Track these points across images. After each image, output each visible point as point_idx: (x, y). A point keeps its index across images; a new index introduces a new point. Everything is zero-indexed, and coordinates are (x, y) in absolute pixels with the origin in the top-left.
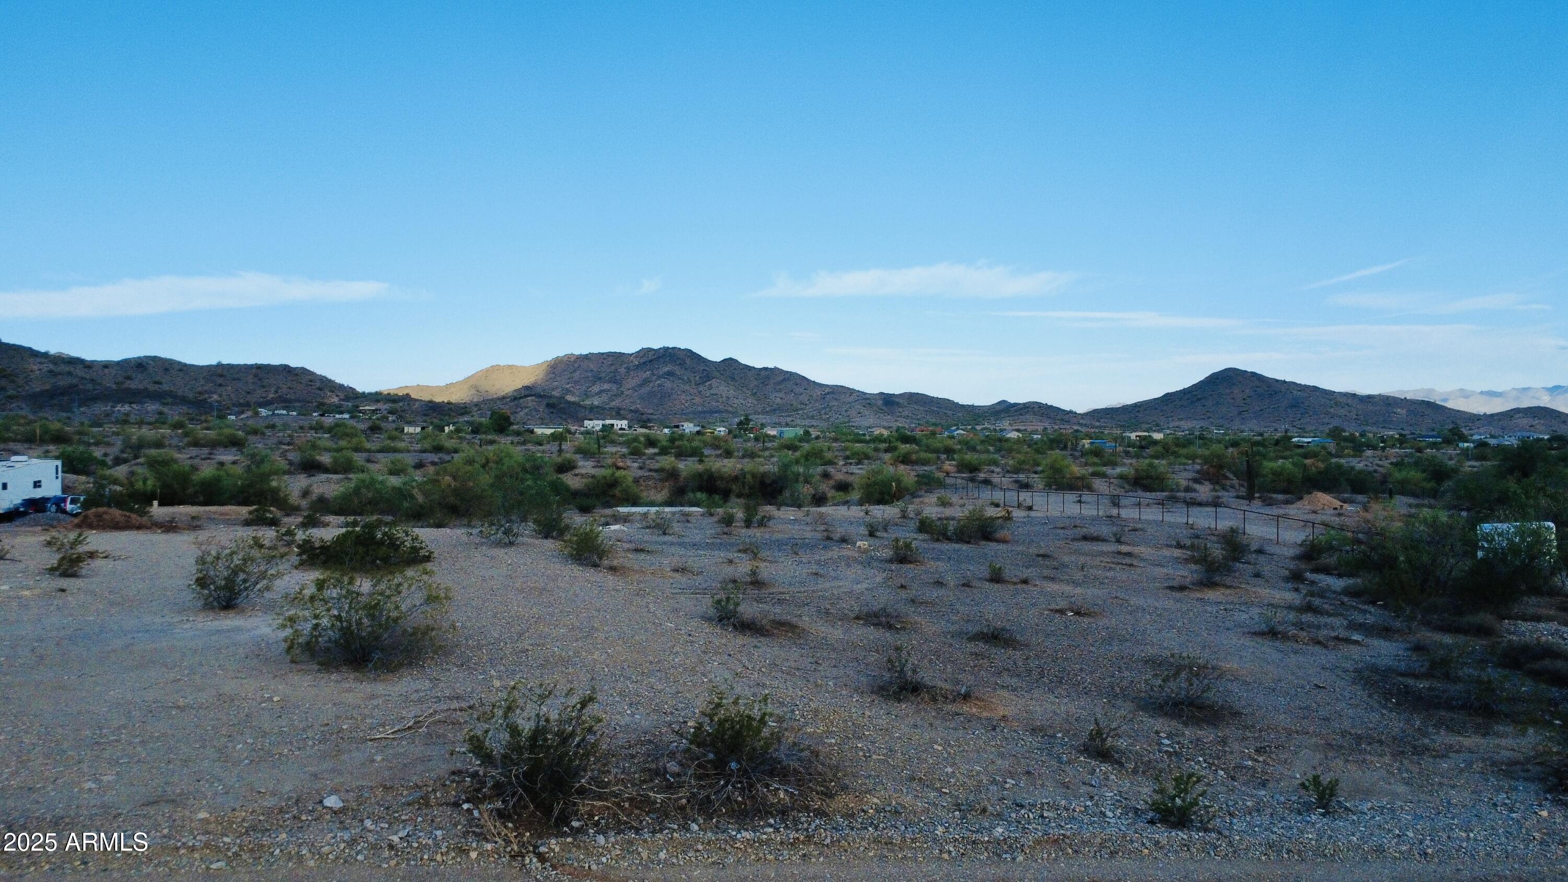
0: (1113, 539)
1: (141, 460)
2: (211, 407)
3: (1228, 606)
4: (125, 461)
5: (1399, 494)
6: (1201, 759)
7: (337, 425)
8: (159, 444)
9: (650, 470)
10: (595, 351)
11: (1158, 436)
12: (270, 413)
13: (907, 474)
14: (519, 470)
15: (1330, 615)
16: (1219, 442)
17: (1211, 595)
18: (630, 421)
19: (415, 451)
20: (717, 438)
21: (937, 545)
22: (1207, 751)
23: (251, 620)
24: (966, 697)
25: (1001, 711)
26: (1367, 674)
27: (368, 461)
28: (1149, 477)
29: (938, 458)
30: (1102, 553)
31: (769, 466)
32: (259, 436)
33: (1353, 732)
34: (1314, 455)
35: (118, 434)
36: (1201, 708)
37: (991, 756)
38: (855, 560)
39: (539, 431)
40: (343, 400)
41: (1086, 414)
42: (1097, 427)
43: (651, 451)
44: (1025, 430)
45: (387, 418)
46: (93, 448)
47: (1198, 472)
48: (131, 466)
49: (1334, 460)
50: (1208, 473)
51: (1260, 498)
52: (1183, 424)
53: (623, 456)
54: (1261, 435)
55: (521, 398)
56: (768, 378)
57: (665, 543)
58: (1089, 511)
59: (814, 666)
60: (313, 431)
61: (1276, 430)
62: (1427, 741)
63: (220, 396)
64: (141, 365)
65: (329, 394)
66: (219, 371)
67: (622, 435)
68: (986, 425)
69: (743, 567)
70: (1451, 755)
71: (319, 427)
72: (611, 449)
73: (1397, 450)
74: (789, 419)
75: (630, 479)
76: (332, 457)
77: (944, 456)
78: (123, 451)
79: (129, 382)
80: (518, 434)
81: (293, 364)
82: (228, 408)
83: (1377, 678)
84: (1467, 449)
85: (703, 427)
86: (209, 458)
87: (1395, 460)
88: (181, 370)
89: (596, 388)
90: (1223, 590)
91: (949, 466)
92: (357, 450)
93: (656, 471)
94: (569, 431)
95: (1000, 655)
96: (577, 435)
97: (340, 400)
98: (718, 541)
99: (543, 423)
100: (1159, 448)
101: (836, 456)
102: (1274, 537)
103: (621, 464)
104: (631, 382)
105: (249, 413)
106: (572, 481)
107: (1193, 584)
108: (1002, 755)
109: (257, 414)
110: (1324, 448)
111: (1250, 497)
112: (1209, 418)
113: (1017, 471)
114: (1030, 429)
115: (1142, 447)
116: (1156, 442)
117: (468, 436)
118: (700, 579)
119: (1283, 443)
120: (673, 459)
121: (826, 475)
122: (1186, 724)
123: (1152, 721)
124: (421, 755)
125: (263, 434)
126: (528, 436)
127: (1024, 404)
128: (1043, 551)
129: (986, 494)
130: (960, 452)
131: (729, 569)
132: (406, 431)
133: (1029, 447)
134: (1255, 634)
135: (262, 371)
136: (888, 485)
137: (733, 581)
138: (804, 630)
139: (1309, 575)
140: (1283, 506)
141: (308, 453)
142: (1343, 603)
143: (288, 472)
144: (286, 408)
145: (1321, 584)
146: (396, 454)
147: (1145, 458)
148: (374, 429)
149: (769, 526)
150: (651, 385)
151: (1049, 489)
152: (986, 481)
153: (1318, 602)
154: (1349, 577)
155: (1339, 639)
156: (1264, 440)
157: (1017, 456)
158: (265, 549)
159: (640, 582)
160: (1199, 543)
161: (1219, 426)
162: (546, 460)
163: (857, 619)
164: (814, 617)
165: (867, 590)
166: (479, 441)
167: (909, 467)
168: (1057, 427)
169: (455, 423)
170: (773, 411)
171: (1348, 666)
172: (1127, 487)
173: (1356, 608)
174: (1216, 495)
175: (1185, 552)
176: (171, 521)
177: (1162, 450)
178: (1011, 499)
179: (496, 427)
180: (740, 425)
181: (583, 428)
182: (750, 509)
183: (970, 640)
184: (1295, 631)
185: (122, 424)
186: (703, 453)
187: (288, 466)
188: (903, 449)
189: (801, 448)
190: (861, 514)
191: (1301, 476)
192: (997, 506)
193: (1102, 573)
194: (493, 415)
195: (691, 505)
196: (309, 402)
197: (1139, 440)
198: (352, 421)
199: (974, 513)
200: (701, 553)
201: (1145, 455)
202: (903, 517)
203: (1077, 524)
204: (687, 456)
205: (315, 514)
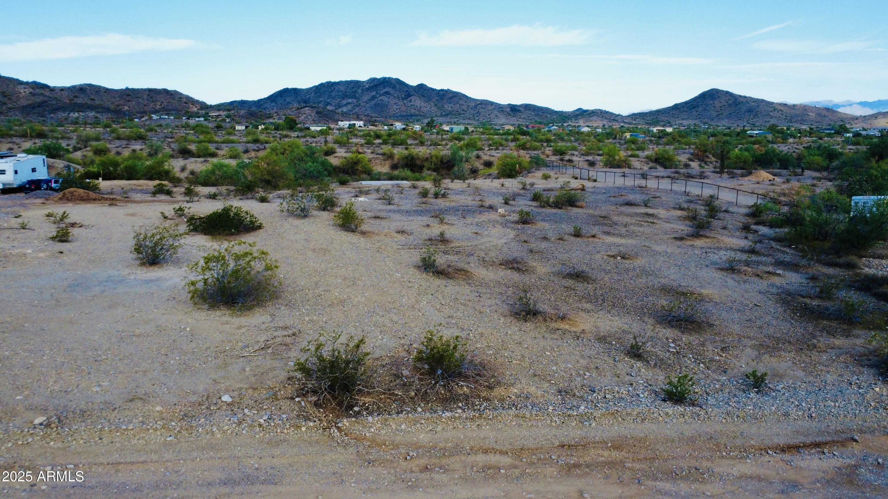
0: (643, 204)
1: (89, 149)
2: (124, 114)
3: (708, 250)
4: (80, 149)
5: (807, 169)
6: (691, 356)
7: (197, 126)
8: (97, 139)
9: (378, 154)
10: (344, 79)
11: (669, 130)
12: (159, 117)
13: (525, 156)
14: (303, 155)
15: (765, 255)
16: (705, 133)
17: (699, 243)
18: (365, 121)
19: (243, 142)
20: (415, 133)
21: (544, 210)
22: (694, 351)
23: (166, 272)
24: (563, 318)
25: (582, 327)
26: (783, 296)
27: (217, 149)
28: (663, 157)
29: (542, 145)
30: (637, 214)
31: (445, 152)
32: (154, 132)
33: (775, 335)
34: (759, 143)
35: (74, 132)
36: (692, 322)
37: (577, 358)
38: (497, 222)
39: (313, 128)
40: (200, 110)
41: (628, 116)
42: (634, 124)
43: (378, 141)
44: (592, 126)
45: (225, 120)
46: (60, 141)
47: (692, 154)
48: (82, 152)
49: (770, 145)
50: (698, 155)
51: (727, 172)
52: (685, 123)
53: (362, 145)
54: (729, 128)
55: (301, 108)
56: (444, 95)
57: (390, 211)
58: (629, 182)
59: (478, 298)
60: (183, 129)
61: (738, 125)
62: (815, 341)
63: (129, 107)
64: (82, 89)
65: (191, 106)
66: (127, 92)
67: (360, 131)
68: (570, 123)
69: (436, 230)
70: (828, 350)
71: (187, 126)
72: (354, 140)
73: (808, 138)
74: (456, 120)
75: (367, 159)
76: (196, 147)
77: (545, 144)
78: (78, 143)
79: (76, 99)
80: (301, 130)
81: (170, 88)
82: (134, 115)
83: (789, 298)
84: (849, 137)
85: (407, 125)
86: (127, 147)
87: (806, 145)
88: (105, 92)
89: (344, 102)
90: (705, 239)
91: (548, 151)
92: (210, 142)
93: (381, 154)
94: (330, 129)
95: (580, 286)
96: (335, 131)
97: (198, 109)
98: (420, 208)
99: (315, 122)
100: (669, 138)
101: (483, 145)
102: (734, 200)
103: (361, 151)
104: (366, 98)
105: (146, 118)
106: (334, 161)
107: (688, 236)
108: (583, 357)
109: (151, 118)
110: (765, 137)
111: (721, 172)
112: (699, 118)
113: (587, 154)
114: (595, 125)
115: (660, 137)
116: (668, 134)
117: (272, 132)
118: (411, 237)
119: (742, 134)
120: (390, 147)
121: (478, 157)
122: (683, 333)
123: (664, 331)
124: (270, 367)
125: (156, 131)
126: (307, 132)
127: (592, 111)
128: (603, 214)
129: (570, 171)
130: (555, 141)
131: (427, 231)
132: (237, 129)
133: (595, 137)
134: (722, 269)
135: (152, 93)
136: (514, 165)
137: (430, 240)
138: (471, 273)
139: (753, 227)
140: (740, 178)
141: (183, 144)
142: (772, 247)
143: (172, 157)
144: (168, 114)
145: (760, 233)
146: (232, 145)
147: (662, 145)
148: (219, 127)
149: (448, 196)
150: (376, 100)
151: (606, 167)
152: (570, 161)
153: (758, 246)
154: (776, 227)
155: (769, 273)
156: (731, 132)
157: (588, 144)
158: (168, 219)
159: (379, 241)
160: (692, 206)
161: (705, 123)
162: (318, 148)
163: (501, 264)
164: (476, 264)
165: (505, 243)
166: (279, 136)
167: (525, 152)
168: (610, 124)
169: (264, 124)
170: (447, 115)
171: (774, 290)
172: (651, 164)
173: (779, 250)
174: (702, 170)
175: (683, 212)
176: (111, 193)
177: (671, 139)
178: (585, 173)
179: (288, 126)
180: (428, 124)
181: (338, 127)
182: (436, 183)
183: (564, 277)
184: (745, 268)
185: (75, 125)
186: (407, 143)
187: (172, 152)
188: (522, 139)
189: (463, 139)
190: (499, 186)
191: (752, 159)
192: (576, 178)
193: (636, 229)
194: (286, 118)
195: (403, 179)
196: (180, 111)
197: (658, 133)
198: (205, 122)
199: (564, 185)
200: (411, 218)
201: (662, 142)
202: (524, 189)
203: (623, 194)
204: (398, 145)
205: (191, 186)
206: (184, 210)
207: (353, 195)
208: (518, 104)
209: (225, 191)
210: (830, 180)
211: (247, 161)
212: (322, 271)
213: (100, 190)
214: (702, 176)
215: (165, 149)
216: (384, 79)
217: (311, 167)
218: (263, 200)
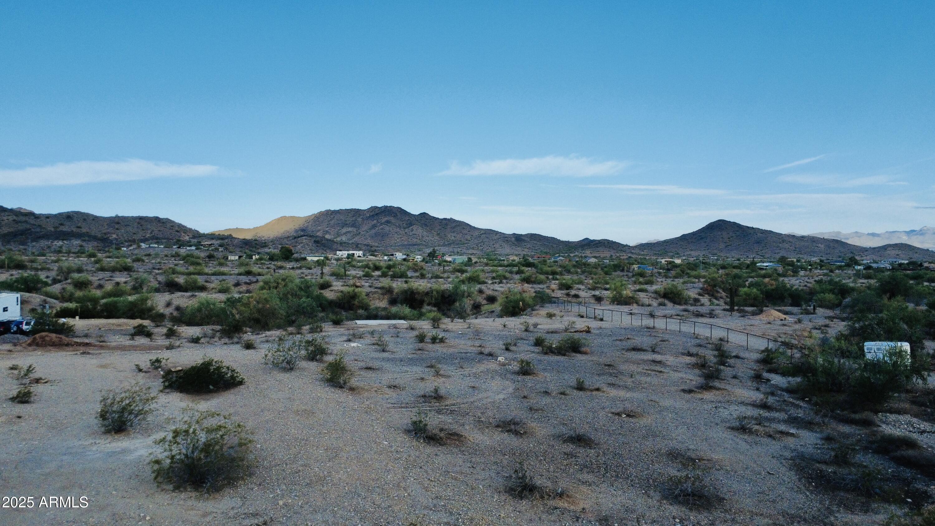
0: (650, 349)
1: (69, 281)
2: (111, 242)
3: (718, 404)
4: (60, 281)
5: (819, 307)
7: (188, 256)
8: (80, 271)
9: (376, 288)
10: (343, 208)
11: (678, 261)
12: (148, 246)
13: (530, 290)
14: (297, 289)
15: (777, 410)
16: (714, 265)
17: (708, 395)
18: (364, 251)
19: (235, 274)
20: (416, 264)
21: (546, 357)
23: (132, 442)
24: (562, 494)
25: (582, 504)
26: (798, 461)
27: (207, 282)
28: (672, 293)
29: (548, 278)
30: (645, 361)
31: (446, 285)
32: (141, 263)
34: (769, 276)
35: (56, 262)
36: (701, 497)
38: (496, 371)
39: (309, 259)
40: (192, 238)
41: (636, 247)
42: (642, 255)
43: (377, 273)
44: (600, 256)
45: (218, 249)
46: (39, 273)
47: (701, 289)
48: (62, 285)
49: (781, 279)
50: (707, 290)
51: (737, 310)
52: (693, 253)
53: (359, 278)
54: (739, 260)
55: (299, 237)
56: (446, 224)
57: (383, 359)
58: (636, 322)
59: (471, 470)
60: (173, 259)
61: (747, 257)
63: (117, 235)
64: (69, 217)
65: (183, 234)
66: (116, 221)
67: (359, 261)
68: (577, 253)
69: (428, 386)
71: (177, 255)
72: (352, 272)
73: (819, 271)
74: (459, 250)
75: (364, 294)
76: (185, 279)
77: (550, 277)
78: (58, 275)
79: (62, 227)
80: (297, 260)
81: (161, 216)
82: (122, 243)
83: (803, 464)
84: (860, 270)
85: (408, 255)
86: (111, 280)
87: (817, 279)
88: (93, 220)
89: (344, 230)
90: (714, 392)
91: (554, 285)
92: (199, 274)
93: (380, 288)
94: (327, 258)
95: (581, 451)
96: (333, 261)
97: (190, 238)
98: (415, 356)
99: (312, 252)
100: (678, 270)
101: (487, 278)
102: (745, 344)
103: (358, 284)
104: (365, 228)
105: (135, 246)
106: (329, 294)
107: (697, 388)
109: (139, 247)
110: (776, 270)
111: (731, 310)
112: (708, 249)
113: (594, 289)
114: (602, 256)
115: (668, 270)
116: (677, 266)
117: (267, 263)
118: (403, 393)
119: (752, 266)
120: (389, 280)
121: (481, 292)
122: (691, 510)
123: (671, 508)
125: (143, 261)
126: (303, 263)
127: (599, 241)
128: (608, 361)
129: (576, 309)
130: (561, 274)
131: (422, 385)
132: (229, 259)
133: (602, 269)
134: (733, 429)
135: (141, 220)
136: (517, 302)
137: (424, 396)
138: (465, 438)
139: (766, 375)
140: (751, 317)
141: (170, 276)
142: (785, 401)
143: (157, 290)
144: (157, 243)
145: (772, 382)
146: (224, 277)
147: (670, 278)
148: (211, 257)
149: (447, 341)
150: (377, 229)
151: (613, 304)
152: (576, 296)
153: (771, 400)
154: (789, 376)
155: (782, 432)
156: (740, 264)
157: (594, 277)
158: (143, 372)
159: (368, 399)
160: (702, 351)
161: (714, 255)
162: (314, 281)
163: (498, 426)
164: (472, 426)
165: (504, 399)
166: (273, 267)
167: (530, 286)
168: (618, 255)
169: (259, 253)
170: (449, 245)
171: (787, 454)
172: (661, 300)
173: (793, 404)
174: (712, 307)
175: (693, 358)
176: (86, 336)
177: (680, 272)
178: (591, 312)
179: (284, 256)
180: (430, 255)
181: (336, 256)
182: (435, 322)
183: (564, 442)
184: (757, 427)
185: (58, 254)
186: (407, 275)
187: (158, 286)
188: (527, 271)
189: (466, 271)
190: (501, 327)
191: (762, 296)
192: (582, 317)
193: (643, 379)
194: (282, 248)
195: (400, 318)
196: (171, 239)
197: (667, 264)
198: (197, 251)
199: (568, 326)
200: (405, 368)
201: (670, 275)
202: (526, 330)
203: (629, 337)
204: (398, 278)
205: (174, 326)
206: (161, 362)
207: (345, 338)
208: (524, 233)
209: (211, 332)
210: (843, 320)
211: (237, 296)
212: (303, 440)
213: (75, 333)
214: (711, 315)
215: (150, 281)
216: (386, 207)
217: (305, 302)
218: (249, 346)
